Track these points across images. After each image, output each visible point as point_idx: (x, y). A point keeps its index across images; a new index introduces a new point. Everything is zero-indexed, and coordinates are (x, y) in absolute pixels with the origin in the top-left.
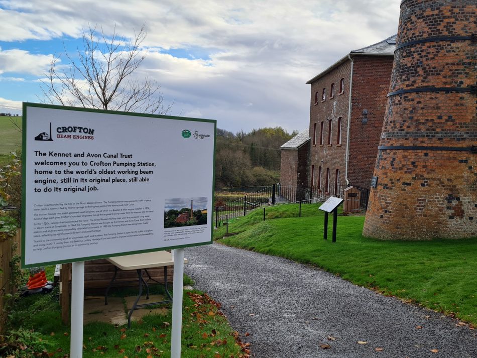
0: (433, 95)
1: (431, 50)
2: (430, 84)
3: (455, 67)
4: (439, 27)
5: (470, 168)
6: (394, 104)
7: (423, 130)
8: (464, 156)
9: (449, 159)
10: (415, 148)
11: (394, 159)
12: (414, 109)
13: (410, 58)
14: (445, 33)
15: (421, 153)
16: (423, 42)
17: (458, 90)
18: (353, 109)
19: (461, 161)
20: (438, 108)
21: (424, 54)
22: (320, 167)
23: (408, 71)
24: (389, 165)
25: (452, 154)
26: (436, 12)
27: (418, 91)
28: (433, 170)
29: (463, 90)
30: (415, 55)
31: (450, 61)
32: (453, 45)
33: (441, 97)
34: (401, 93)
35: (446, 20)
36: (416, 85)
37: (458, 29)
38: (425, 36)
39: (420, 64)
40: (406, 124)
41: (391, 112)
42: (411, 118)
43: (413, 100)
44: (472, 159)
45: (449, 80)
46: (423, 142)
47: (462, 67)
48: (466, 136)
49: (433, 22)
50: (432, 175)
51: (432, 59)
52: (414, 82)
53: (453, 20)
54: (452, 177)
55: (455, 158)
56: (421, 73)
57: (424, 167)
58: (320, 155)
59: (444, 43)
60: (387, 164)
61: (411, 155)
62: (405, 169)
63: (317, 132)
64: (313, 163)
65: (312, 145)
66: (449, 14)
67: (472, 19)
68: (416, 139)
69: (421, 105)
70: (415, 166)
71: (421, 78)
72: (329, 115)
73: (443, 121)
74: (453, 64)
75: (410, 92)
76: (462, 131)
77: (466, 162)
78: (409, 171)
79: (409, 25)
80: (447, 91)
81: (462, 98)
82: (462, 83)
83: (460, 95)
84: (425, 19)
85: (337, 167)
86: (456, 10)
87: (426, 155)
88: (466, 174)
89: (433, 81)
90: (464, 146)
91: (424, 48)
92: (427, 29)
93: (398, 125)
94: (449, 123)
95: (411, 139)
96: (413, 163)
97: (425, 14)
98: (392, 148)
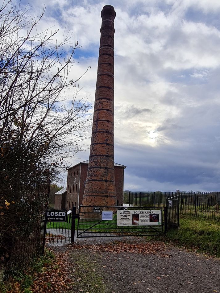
0: (96, 182)
1: (96, 170)
2: (96, 179)
4: (98, 165)
5: (105, 201)
6: (87, 183)
7: (94, 191)
8: (104, 198)
10: (92, 196)
11: (87, 199)
13: (91, 172)
14: (99, 166)
16: (94, 168)
17: (102, 181)
20: (97, 185)
21: (94, 171)
23: (91, 175)
24: (85, 201)
25: (101, 197)
26: (97, 161)
27: (92, 180)
28: (96, 202)
29: (103, 181)
30: (92, 171)
31: (100, 173)
32: (101, 169)
33: (98, 182)
34: (89, 180)
35: (99, 163)
36: (92, 179)
37: (102, 166)
38: (94, 166)
39: (93, 173)
40: (90, 189)
41: (86, 186)
42: (91, 187)
43: (91, 183)
44: (106, 198)
45: (100, 178)
46: (94, 194)
47: (103, 175)
48: (104, 193)
49: (96, 163)
51: (96, 172)
52: (92, 178)
54: (101, 204)
55: (101, 198)
57: (94, 201)
58: (70, 197)
59: (98, 169)
61: (91, 198)
63: (69, 189)
64: (67, 200)
65: (67, 193)
66: (100, 162)
67: (105, 163)
68: (92, 193)
69: (93, 184)
70: (92, 201)
71: (93, 177)
72: (73, 183)
73: (99, 188)
74: (101, 174)
75: (91, 180)
76: (103, 191)
78: (90, 202)
79: (91, 163)
80: (100, 181)
81: (103, 183)
82: (103, 179)
83: (103, 182)
84: (94, 162)
87: (95, 197)
88: (104, 203)
89: (96, 178)
90: (104, 195)
91: (94, 169)
92: (95, 165)
93: (88, 189)
94: (100, 189)
97: (94, 161)
98: (86, 195)
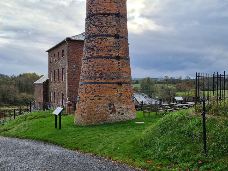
0: (101, 60)
1: (99, 40)
2: (100, 55)
3: (109, 48)
4: (102, 30)
5: (118, 91)
6: (85, 63)
7: (98, 75)
8: (115, 86)
9: (109, 87)
10: (95, 83)
11: (86, 88)
12: (94, 65)
13: (91, 43)
14: (105, 33)
15: (97, 85)
16: (96, 36)
17: (111, 58)
18: (68, 64)
19: (114, 88)
20: (104, 65)
21: (96, 41)
22: (54, 92)
23: (90, 49)
24: (84, 91)
25: (110, 85)
26: (100, 24)
27: (95, 57)
28: (103, 93)
29: (113, 58)
30: (93, 42)
31: (107, 45)
32: (108, 38)
33: (104, 60)
34: (87, 58)
35: (104, 28)
36: (94, 55)
37: (110, 31)
38: (96, 33)
39: (95, 46)
40: (91, 72)
41: (84, 67)
42: (93, 70)
43: (93, 62)
44: (118, 87)
45: (107, 53)
46: (98, 80)
47: (112, 48)
48: (115, 77)
49: (100, 28)
50: (102, 95)
51: (100, 44)
52: (93, 54)
53: (107, 28)
54: (111, 96)
55: (111, 87)
56: (96, 50)
57: (99, 91)
58: (54, 87)
59: (104, 37)
60: (83, 90)
61: (93, 86)
62: (91, 93)
63: (52, 75)
64: (51, 90)
65: (50, 82)
66: (105, 25)
67: (115, 28)
68: (95, 79)
69: (96, 64)
70: (95, 91)
71: (96, 52)
72: (58, 67)
73: (106, 71)
75: (92, 58)
76: (114, 75)
77: (116, 89)
78: (93, 94)
79: (89, 29)
80: (107, 58)
81: (113, 61)
82: (112, 55)
83: (112, 60)
84: (96, 26)
85: (63, 92)
86: (108, 24)
87: (100, 86)
88: (116, 94)
89: (101, 54)
90: (115, 82)
91: (96, 39)
92: (97, 31)
93: (87, 73)
94: (108, 72)
95: (93, 79)
96: (94, 90)
97: (96, 24)
98: (85, 83)
